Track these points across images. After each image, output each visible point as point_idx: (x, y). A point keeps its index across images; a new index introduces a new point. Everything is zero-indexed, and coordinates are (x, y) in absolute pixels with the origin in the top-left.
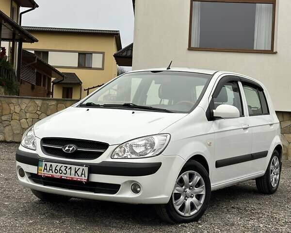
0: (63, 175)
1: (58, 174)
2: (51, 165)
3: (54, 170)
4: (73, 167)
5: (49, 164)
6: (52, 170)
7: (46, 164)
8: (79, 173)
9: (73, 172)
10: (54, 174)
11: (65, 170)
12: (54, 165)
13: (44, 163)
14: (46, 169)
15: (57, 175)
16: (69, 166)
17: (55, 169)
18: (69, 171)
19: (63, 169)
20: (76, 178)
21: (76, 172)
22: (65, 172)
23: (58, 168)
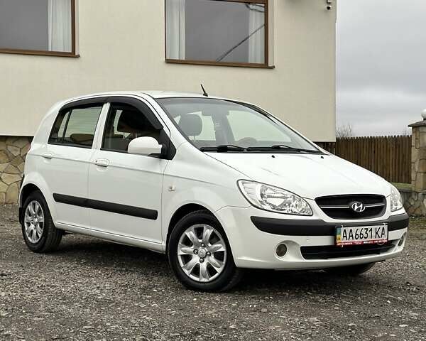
0: (363, 239)
1: (359, 239)
2: (351, 230)
3: (354, 235)
4: (374, 227)
5: (348, 229)
6: (352, 236)
7: (345, 230)
8: (380, 233)
9: (374, 234)
10: (355, 240)
11: (366, 233)
12: (354, 229)
13: (343, 229)
14: (346, 236)
15: (358, 241)
16: (369, 227)
17: (356, 234)
18: (369, 234)
19: (364, 232)
20: (377, 240)
21: (377, 233)
22: (365, 235)
23: (358, 233)
